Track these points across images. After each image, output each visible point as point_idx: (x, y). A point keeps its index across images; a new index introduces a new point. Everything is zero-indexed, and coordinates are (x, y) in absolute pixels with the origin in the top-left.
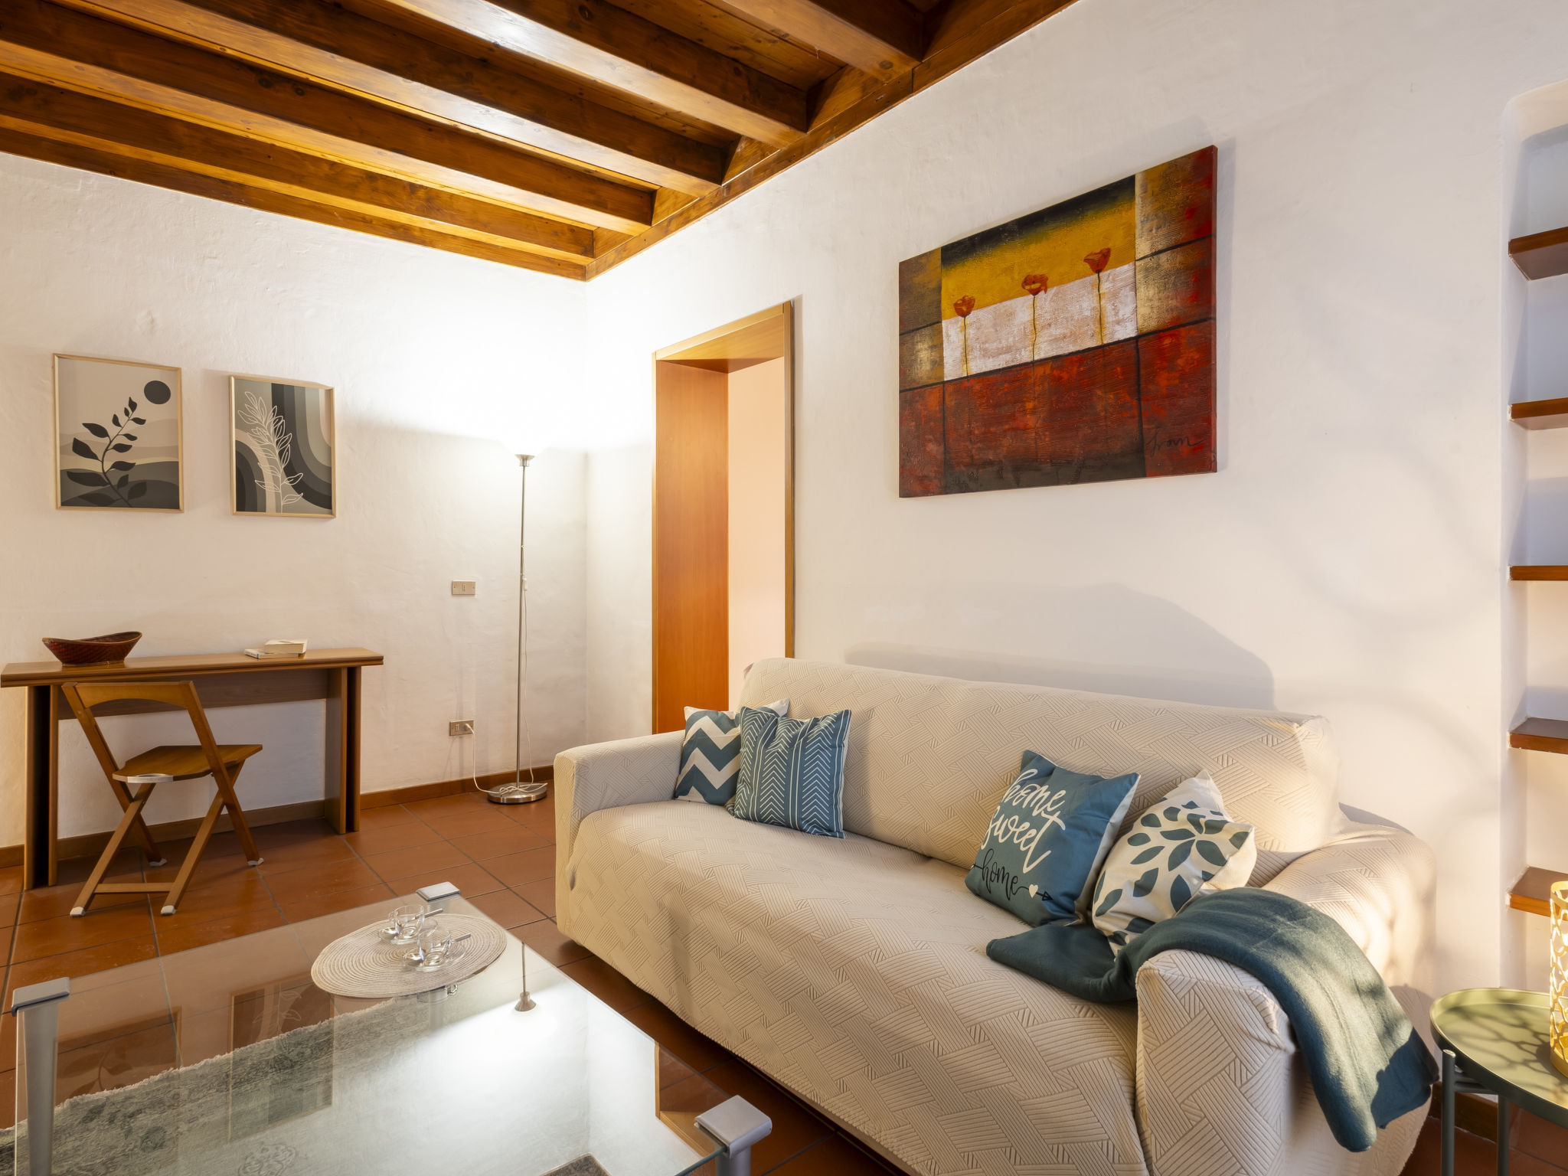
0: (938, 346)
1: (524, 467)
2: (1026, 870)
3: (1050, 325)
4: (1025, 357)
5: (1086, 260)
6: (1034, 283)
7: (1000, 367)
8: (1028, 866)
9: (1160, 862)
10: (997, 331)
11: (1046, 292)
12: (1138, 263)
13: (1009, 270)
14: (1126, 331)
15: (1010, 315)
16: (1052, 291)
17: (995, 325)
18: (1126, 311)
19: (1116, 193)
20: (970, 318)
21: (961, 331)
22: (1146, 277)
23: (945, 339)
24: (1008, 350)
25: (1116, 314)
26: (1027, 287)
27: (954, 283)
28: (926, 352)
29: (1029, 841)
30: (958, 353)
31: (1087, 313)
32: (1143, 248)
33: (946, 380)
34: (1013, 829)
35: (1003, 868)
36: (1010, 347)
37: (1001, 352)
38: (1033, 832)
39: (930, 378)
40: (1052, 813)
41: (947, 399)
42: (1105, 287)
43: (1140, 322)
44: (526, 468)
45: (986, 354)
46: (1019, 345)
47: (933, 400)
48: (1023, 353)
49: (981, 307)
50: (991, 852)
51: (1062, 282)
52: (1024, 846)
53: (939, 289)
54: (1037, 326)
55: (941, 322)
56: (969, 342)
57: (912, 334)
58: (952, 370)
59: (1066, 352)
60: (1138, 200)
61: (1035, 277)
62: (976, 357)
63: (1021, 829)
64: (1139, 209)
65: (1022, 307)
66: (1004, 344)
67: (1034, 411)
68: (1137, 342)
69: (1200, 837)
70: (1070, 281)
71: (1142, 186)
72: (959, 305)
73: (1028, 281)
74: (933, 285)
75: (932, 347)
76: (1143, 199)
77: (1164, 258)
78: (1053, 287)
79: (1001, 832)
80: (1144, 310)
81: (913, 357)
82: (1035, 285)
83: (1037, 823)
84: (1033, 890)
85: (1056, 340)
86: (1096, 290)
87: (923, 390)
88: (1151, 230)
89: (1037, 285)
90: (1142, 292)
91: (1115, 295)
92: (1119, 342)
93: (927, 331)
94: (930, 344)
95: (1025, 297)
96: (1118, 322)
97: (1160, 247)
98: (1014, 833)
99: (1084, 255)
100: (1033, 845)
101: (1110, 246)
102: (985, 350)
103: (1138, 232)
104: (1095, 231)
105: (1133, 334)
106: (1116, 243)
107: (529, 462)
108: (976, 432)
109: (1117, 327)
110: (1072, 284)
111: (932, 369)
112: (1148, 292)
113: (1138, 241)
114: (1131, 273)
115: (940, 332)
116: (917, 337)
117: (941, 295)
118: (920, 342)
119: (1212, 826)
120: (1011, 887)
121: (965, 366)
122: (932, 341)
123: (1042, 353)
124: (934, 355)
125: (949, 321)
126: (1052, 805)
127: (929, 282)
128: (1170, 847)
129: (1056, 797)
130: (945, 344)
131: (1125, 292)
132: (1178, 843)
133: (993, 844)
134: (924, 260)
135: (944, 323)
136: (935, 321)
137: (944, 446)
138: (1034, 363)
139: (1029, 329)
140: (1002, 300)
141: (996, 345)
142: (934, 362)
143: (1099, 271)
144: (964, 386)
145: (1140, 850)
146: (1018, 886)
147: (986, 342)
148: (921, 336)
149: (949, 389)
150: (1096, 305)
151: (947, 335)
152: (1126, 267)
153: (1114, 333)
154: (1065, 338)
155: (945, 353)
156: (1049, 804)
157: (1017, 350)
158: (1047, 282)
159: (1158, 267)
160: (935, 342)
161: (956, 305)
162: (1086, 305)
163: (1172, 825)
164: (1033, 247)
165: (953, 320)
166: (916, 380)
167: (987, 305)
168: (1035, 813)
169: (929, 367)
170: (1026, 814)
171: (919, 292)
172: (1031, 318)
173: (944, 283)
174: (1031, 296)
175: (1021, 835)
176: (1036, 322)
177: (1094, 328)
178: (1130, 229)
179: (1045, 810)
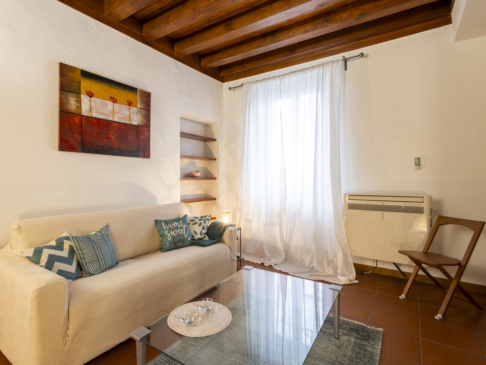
0: (79, 101)
2: (186, 236)
3: (118, 113)
4: (110, 119)
6: (113, 99)
7: (103, 118)
9: (203, 224)
10: (102, 107)
11: (117, 104)
12: (138, 109)
13: (106, 91)
14: (135, 123)
15: (106, 105)
16: (118, 105)
17: (101, 105)
18: (135, 118)
19: (133, 90)
20: (92, 99)
21: (89, 101)
24: (105, 115)
25: (133, 118)
26: (111, 100)
27: (85, 84)
28: (73, 101)
29: (183, 232)
30: (88, 108)
31: (127, 115)
32: (139, 106)
33: (82, 115)
34: (177, 232)
35: (180, 239)
36: (106, 114)
37: (102, 114)
38: (182, 230)
39: (76, 112)
40: (183, 225)
41: (83, 122)
42: (131, 110)
43: (138, 122)
45: (98, 112)
46: (109, 114)
47: (77, 120)
48: (110, 117)
49: (96, 97)
50: (174, 239)
51: (121, 103)
52: (182, 233)
53: (80, 83)
54: (114, 112)
55: (81, 94)
56: (92, 106)
57: (68, 92)
58: (85, 112)
59: (122, 122)
60: (138, 95)
61: (114, 98)
62: (94, 112)
63: (179, 231)
65: (110, 104)
66: (104, 112)
67: (113, 135)
68: (137, 126)
69: (204, 219)
70: (123, 104)
71: (139, 92)
72: (88, 92)
73: (111, 98)
74: (77, 80)
75: (77, 101)
76: (139, 95)
77: (143, 110)
78: (119, 103)
79: (174, 234)
80: (139, 120)
81: (68, 101)
82: (114, 100)
83: (182, 228)
84: (189, 239)
85: (119, 118)
86: (129, 110)
87: (72, 114)
88: (140, 103)
89: (114, 101)
91: (133, 113)
92: (134, 125)
93: (75, 95)
94: (76, 100)
95: (111, 102)
96: (134, 120)
97: (142, 108)
98: (178, 232)
99: (127, 100)
100: (184, 232)
101: (132, 101)
103: (138, 102)
104: (129, 96)
105: (137, 124)
106: (133, 101)
108: (94, 135)
109: (133, 121)
110: (123, 105)
111: (76, 109)
112: (140, 116)
114: (136, 110)
115: (80, 98)
116: (70, 94)
117: (80, 85)
118: (71, 97)
119: (205, 216)
120: (184, 241)
121: (90, 113)
122: (77, 99)
123: (116, 119)
124: (77, 104)
125: (84, 96)
126: (182, 224)
127: (75, 78)
128: (202, 221)
129: (180, 223)
130: (82, 103)
131: (135, 114)
132: (203, 220)
133: (173, 237)
134: (73, 69)
135: (82, 96)
136: (78, 93)
137: (82, 137)
138: (113, 121)
139: (112, 111)
140: (103, 99)
141: (101, 111)
142: (77, 107)
143: (130, 106)
144: (90, 119)
145: (198, 224)
146: (185, 240)
147: (98, 109)
148: (71, 95)
149: (84, 118)
150: (129, 113)
151: (83, 100)
152: (135, 108)
153: (133, 122)
154: (121, 118)
155: (82, 106)
156: (181, 224)
157: (108, 116)
158: (117, 101)
159: (142, 112)
160: (78, 100)
161: (87, 92)
162: (127, 112)
163: (198, 219)
164: (113, 89)
165: (86, 96)
166: (68, 110)
167: (99, 98)
168: (179, 227)
169: (75, 107)
170: (177, 228)
171: (70, 79)
172: (112, 109)
173: (82, 82)
174: (112, 103)
175: (180, 232)
176: (114, 111)
177: (128, 119)
178: (136, 100)
179: (181, 225)
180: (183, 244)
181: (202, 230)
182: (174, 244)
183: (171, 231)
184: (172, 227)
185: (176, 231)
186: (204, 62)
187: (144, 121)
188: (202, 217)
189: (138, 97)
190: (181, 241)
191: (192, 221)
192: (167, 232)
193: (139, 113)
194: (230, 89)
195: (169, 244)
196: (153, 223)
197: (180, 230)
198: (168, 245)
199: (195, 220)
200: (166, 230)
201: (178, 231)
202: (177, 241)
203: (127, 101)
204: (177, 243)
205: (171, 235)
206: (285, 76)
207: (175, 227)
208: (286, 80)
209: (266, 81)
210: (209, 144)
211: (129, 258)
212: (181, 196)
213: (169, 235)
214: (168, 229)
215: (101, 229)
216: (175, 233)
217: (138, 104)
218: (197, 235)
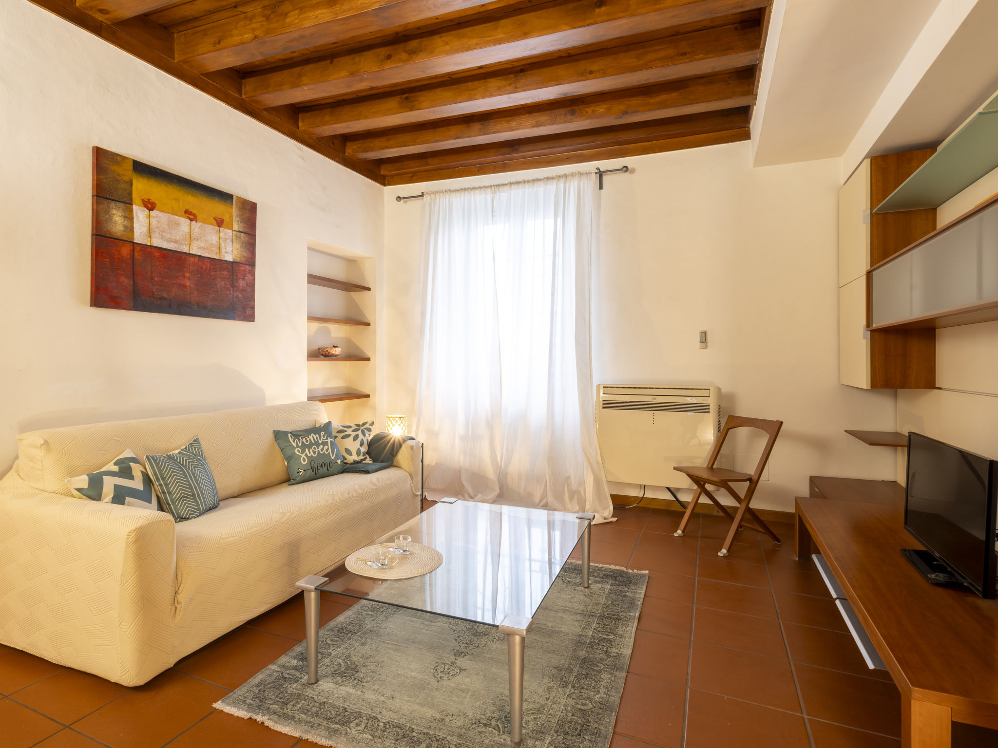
0: (129, 217)
2: (333, 458)
3: (198, 239)
4: (185, 249)
6: (190, 214)
7: (172, 249)
8: (333, 456)
9: (361, 436)
10: (170, 228)
11: (196, 222)
12: (234, 232)
13: (176, 200)
14: (229, 258)
15: (178, 224)
16: (199, 224)
17: (168, 225)
18: (229, 249)
19: (225, 197)
20: (153, 213)
21: (147, 217)
23: (134, 216)
24: (176, 242)
25: (226, 249)
26: (187, 215)
27: (141, 187)
28: (119, 218)
29: (327, 450)
30: (145, 229)
31: (214, 242)
32: (236, 227)
33: (135, 241)
34: (317, 450)
35: (323, 462)
36: (177, 241)
37: (170, 241)
38: (326, 447)
39: (123, 236)
40: (327, 439)
41: (136, 254)
42: (222, 235)
43: (234, 256)
45: (163, 238)
46: (183, 242)
47: (125, 251)
48: (184, 247)
49: (159, 210)
50: (313, 462)
51: (204, 221)
52: (327, 452)
53: (131, 185)
54: (192, 237)
55: (132, 205)
56: (152, 226)
57: (109, 201)
58: (139, 237)
59: (205, 256)
60: (234, 206)
61: (191, 212)
62: (157, 237)
63: (320, 449)
65: (184, 223)
66: (174, 237)
67: (189, 278)
68: (233, 264)
69: (362, 428)
71: (235, 201)
72: (146, 202)
73: (186, 212)
74: (126, 178)
75: (125, 217)
76: (236, 207)
77: (242, 235)
78: (200, 222)
79: (312, 453)
80: (235, 252)
81: (109, 217)
82: (191, 216)
83: (325, 444)
84: (339, 462)
85: (200, 248)
86: (218, 234)
87: (117, 241)
88: (238, 221)
89: (191, 217)
90: (235, 244)
91: (225, 241)
92: (226, 261)
93: (122, 205)
94: (123, 214)
95: (186, 219)
96: (226, 253)
97: (241, 230)
98: (319, 451)
99: (214, 215)
100: (330, 450)
101: (224, 218)
102: (162, 235)
103: (234, 218)
104: (218, 208)
105: (232, 260)
106: (226, 218)
108: (156, 279)
109: (226, 254)
110: (208, 225)
111: (124, 231)
112: (237, 245)
114: (231, 234)
115: (131, 211)
116: (112, 204)
117: (132, 188)
118: (115, 209)
119: (364, 424)
120: (330, 466)
121: (149, 239)
122: (125, 213)
123: (194, 251)
124: (126, 222)
125: (138, 207)
126: (324, 437)
127: (123, 175)
128: (359, 432)
129: (322, 435)
130: (135, 220)
131: (229, 241)
132: (360, 431)
133: (311, 460)
134: (119, 159)
135: (134, 207)
136: (127, 202)
137: (134, 281)
138: (189, 254)
139: (188, 236)
140: (173, 214)
141: (168, 236)
142: (126, 227)
143: (219, 227)
144: (148, 250)
145: (351, 438)
146: (332, 464)
147: (163, 231)
148: (116, 206)
149: (138, 248)
150: (218, 240)
151: (137, 215)
152: (229, 231)
153: (225, 256)
154: (205, 249)
155: (135, 225)
156: (322, 437)
157: (181, 244)
158: (197, 219)
159: (240, 238)
160: (127, 215)
161: (143, 200)
162: (214, 238)
163: (352, 429)
164: (190, 197)
165: (141, 208)
166: (110, 233)
167: (164, 212)
168: (320, 442)
169: (122, 228)
170: (317, 444)
171: (114, 177)
172: (188, 231)
173: (134, 182)
174: (189, 221)
175: (322, 450)
176: (191, 235)
177: (217, 250)
178: (231, 216)
179: (323, 439)
180: (328, 470)
181: (360, 447)
182: (313, 472)
183: (307, 450)
184: (307, 441)
185: (315, 448)
186: (351, 149)
187: (245, 254)
188: (358, 425)
189: (235, 210)
190: (325, 465)
191: (340, 432)
192: (298, 451)
193: (236, 239)
194: (399, 198)
195: (305, 471)
196: (271, 436)
197: (321, 447)
198: (301, 473)
199: (346, 431)
200: (297, 448)
201: (318, 448)
202: (319, 465)
203: (214, 218)
204: (318, 469)
205: (306, 455)
206: (501, 188)
207: (313, 442)
208: (503, 195)
209: (467, 192)
210: (356, 295)
211: (232, 496)
212: (308, 391)
213: (303, 456)
214: (300, 445)
215: (188, 445)
216: (314, 452)
217: (234, 223)
218: (351, 455)
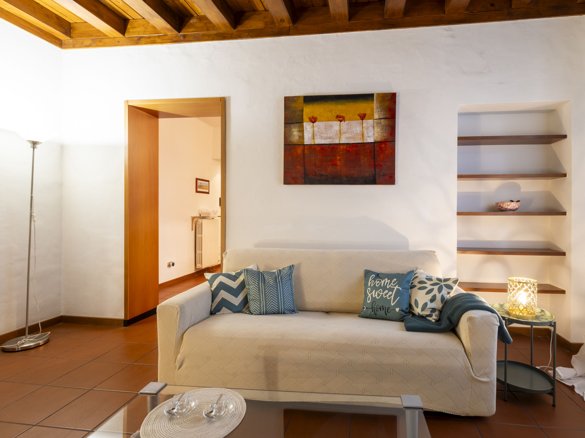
0: (302, 131)
1: (34, 148)
2: (392, 304)
3: (346, 133)
4: (337, 141)
5: (358, 115)
6: (340, 118)
7: (327, 143)
8: (393, 303)
10: (326, 130)
11: (344, 122)
12: (375, 120)
13: (331, 111)
14: (371, 140)
15: (331, 126)
16: (347, 122)
17: (325, 129)
18: (371, 134)
19: (368, 97)
20: (315, 124)
21: (312, 128)
22: (377, 125)
23: (305, 129)
24: (330, 138)
25: (368, 134)
26: (338, 119)
27: (308, 110)
28: (296, 132)
29: (390, 296)
30: (310, 135)
31: (359, 132)
32: (376, 116)
33: (305, 144)
35: (382, 306)
36: (331, 137)
37: (327, 138)
38: (391, 293)
39: (298, 142)
40: (395, 286)
41: (306, 151)
42: (364, 125)
43: (375, 138)
44: (35, 149)
45: (321, 137)
46: (335, 137)
47: (299, 151)
49: (319, 121)
50: (374, 302)
51: (350, 119)
52: (389, 297)
53: (303, 111)
55: (303, 123)
56: (315, 132)
57: (291, 124)
58: (308, 140)
59: (351, 143)
60: (375, 101)
61: (340, 116)
62: (318, 138)
63: (385, 293)
64: (375, 104)
65: (336, 125)
66: (329, 135)
67: (339, 160)
68: (374, 144)
69: (443, 284)
70: (353, 120)
71: (376, 98)
72: (311, 118)
73: (338, 117)
74: (300, 109)
75: (299, 131)
76: (376, 102)
77: (382, 121)
78: (347, 121)
79: (376, 295)
80: (376, 135)
81: (291, 133)
82: (341, 118)
83: (391, 290)
84: (397, 310)
85: (348, 138)
86: (361, 125)
87: (295, 146)
88: (379, 112)
89: (341, 119)
90: (376, 129)
91: (367, 128)
92: (368, 143)
93: (297, 125)
94: (298, 130)
95: (337, 122)
96: (368, 137)
97: (381, 117)
98: (382, 295)
99: (358, 113)
100: (392, 297)
101: (366, 113)
102: (321, 136)
103: (375, 111)
104: (362, 107)
105: (373, 141)
106: (368, 112)
107: (38, 146)
108: (318, 164)
109: (368, 138)
110: (353, 121)
111: (299, 139)
112: (378, 130)
113: (375, 114)
114: (372, 123)
115: (303, 126)
116: (293, 126)
117: (303, 113)
118: (294, 128)
119: (446, 280)
120: (388, 311)
121: (313, 140)
122: (299, 129)
123: (344, 141)
124: (300, 134)
125: (306, 123)
126: (393, 284)
127: (298, 107)
128: (436, 288)
129: (393, 281)
130: (305, 131)
131: (371, 128)
132: (438, 286)
133: (374, 300)
134: (296, 99)
135: (304, 124)
136: (301, 122)
137: (304, 167)
138: (340, 144)
139: (338, 132)
140: (328, 121)
141: (325, 135)
142: (300, 137)
143: (362, 120)
144: (312, 147)
145: (426, 291)
146: (390, 310)
147: (322, 134)
148: (294, 126)
149: (306, 147)
150: (361, 130)
151: (306, 128)
152: (371, 121)
153: (367, 140)
154: (351, 138)
155: (305, 134)
156: (392, 283)
157: (334, 139)
158: (345, 119)
159: (381, 123)
160: (301, 130)
161: (309, 118)
162: (358, 129)
163: (432, 282)
164: (340, 106)
165: (308, 123)
166: (291, 142)
167: (322, 121)
168: (388, 287)
169: (297, 138)
170: (384, 288)
171: (293, 110)
172: (339, 129)
173: (304, 109)
174: (339, 122)
175: (386, 294)
176: (341, 131)
177: (361, 137)
178: (372, 109)
179: (392, 285)
180: (386, 315)
181: (429, 302)
182: (373, 311)
183: (374, 291)
184: (378, 284)
185: (380, 292)
187: (385, 135)
188: (439, 280)
190: (383, 309)
191: (421, 282)
192: (369, 290)
195: (367, 308)
196: (362, 273)
197: (387, 291)
198: (365, 309)
199: (426, 283)
200: (369, 287)
201: (383, 292)
202: (378, 307)
204: (377, 310)
205: (372, 295)
207: (382, 286)
210: (555, 146)
212: (459, 242)
213: (370, 295)
214: (372, 286)
216: (379, 295)
218: (417, 308)
